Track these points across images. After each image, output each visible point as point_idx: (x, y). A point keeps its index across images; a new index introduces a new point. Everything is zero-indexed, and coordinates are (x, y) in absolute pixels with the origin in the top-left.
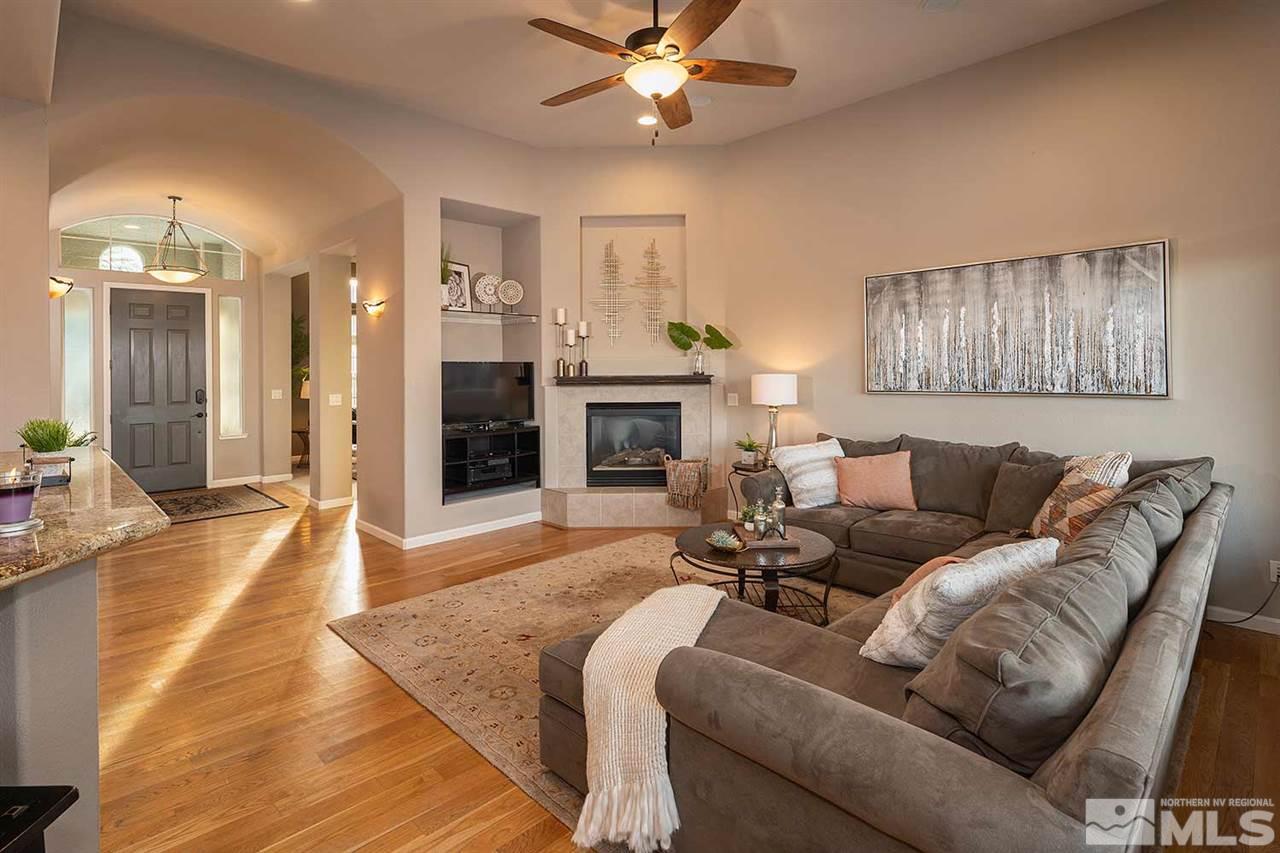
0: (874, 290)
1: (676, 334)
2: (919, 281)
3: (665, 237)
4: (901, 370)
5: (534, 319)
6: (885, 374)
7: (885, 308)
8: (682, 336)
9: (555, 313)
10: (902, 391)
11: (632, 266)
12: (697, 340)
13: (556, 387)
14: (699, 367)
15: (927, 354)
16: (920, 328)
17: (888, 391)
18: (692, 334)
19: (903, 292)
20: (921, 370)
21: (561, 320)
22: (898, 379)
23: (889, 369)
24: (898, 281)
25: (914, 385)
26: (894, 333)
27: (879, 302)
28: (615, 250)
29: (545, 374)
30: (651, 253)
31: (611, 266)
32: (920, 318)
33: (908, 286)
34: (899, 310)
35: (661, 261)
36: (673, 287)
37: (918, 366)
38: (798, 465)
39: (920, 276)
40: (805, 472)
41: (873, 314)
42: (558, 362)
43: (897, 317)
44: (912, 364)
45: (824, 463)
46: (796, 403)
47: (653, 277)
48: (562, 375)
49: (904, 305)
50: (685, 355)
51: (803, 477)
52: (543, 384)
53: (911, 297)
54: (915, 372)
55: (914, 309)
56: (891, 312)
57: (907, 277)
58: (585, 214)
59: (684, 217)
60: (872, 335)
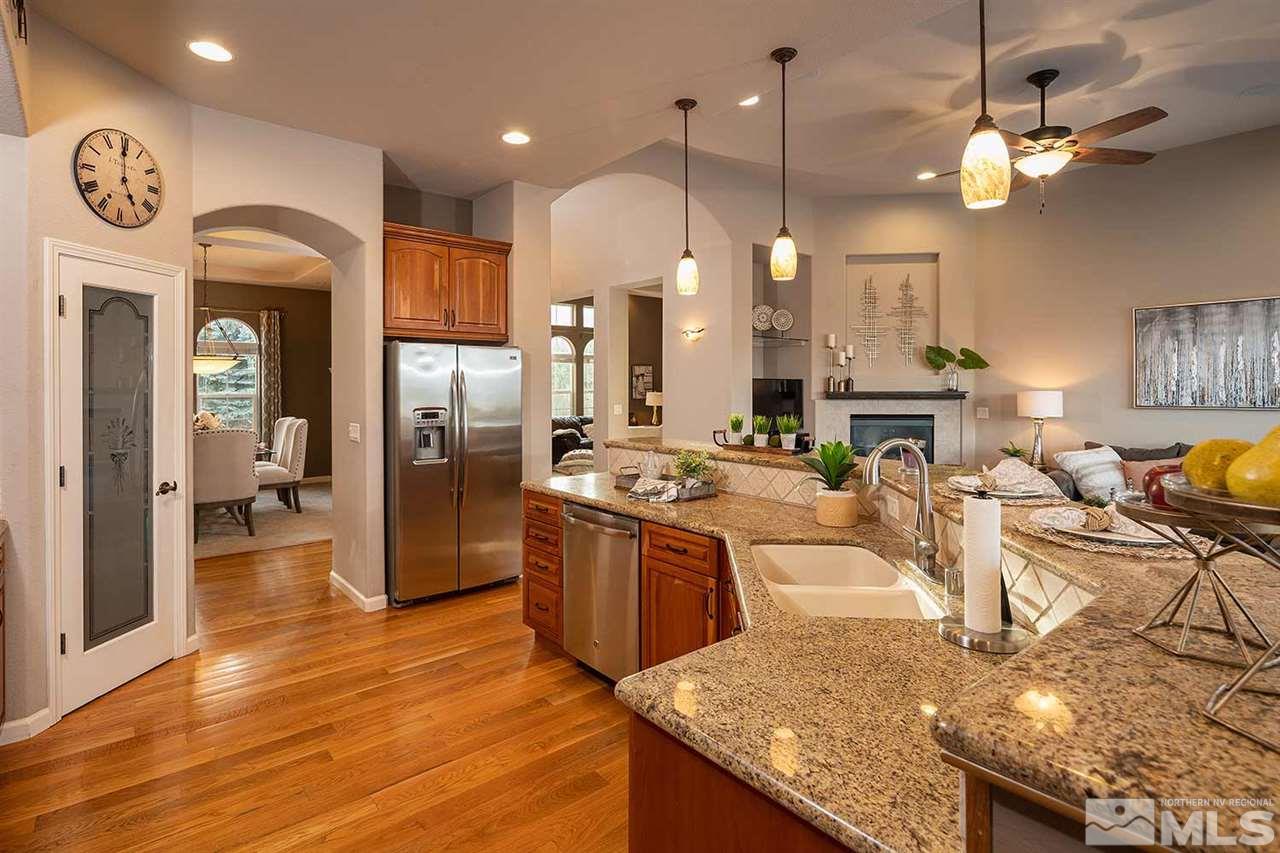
0: (1144, 320)
1: (932, 356)
2: (1192, 313)
3: (920, 273)
4: (1174, 389)
5: (803, 343)
6: (1156, 392)
7: (1156, 335)
8: (936, 358)
9: (826, 338)
10: (1175, 406)
11: (890, 298)
12: (952, 361)
13: (825, 401)
14: (953, 385)
15: (1201, 375)
16: (1194, 353)
17: (1158, 406)
18: (948, 356)
19: (1177, 322)
20: (1195, 388)
21: (832, 344)
22: (1170, 396)
23: (1160, 388)
24: (1170, 313)
25: (1187, 401)
26: (1166, 357)
27: (1149, 330)
28: (874, 284)
29: (814, 389)
30: (906, 286)
31: (871, 298)
32: (1194, 344)
33: (1181, 317)
34: (1172, 337)
35: (914, 293)
36: (925, 315)
37: (1193, 385)
38: (1084, 468)
39: (1195, 309)
40: (1093, 473)
41: (1142, 339)
42: (829, 380)
43: (1169, 343)
44: (1185, 383)
45: (1109, 466)
46: (1061, 415)
47: (908, 308)
48: (832, 390)
49: (1176, 334)
50: (937, 374)
51: (1093, 476)
52: (813, 398)
53: (1185, 326)
54: (1189, 390)
55: (1188, 337)
56: (1163, 340)
57: (1181, 309)
58: (850, 253)
59: (938, 255)
60: (1142, 359)
